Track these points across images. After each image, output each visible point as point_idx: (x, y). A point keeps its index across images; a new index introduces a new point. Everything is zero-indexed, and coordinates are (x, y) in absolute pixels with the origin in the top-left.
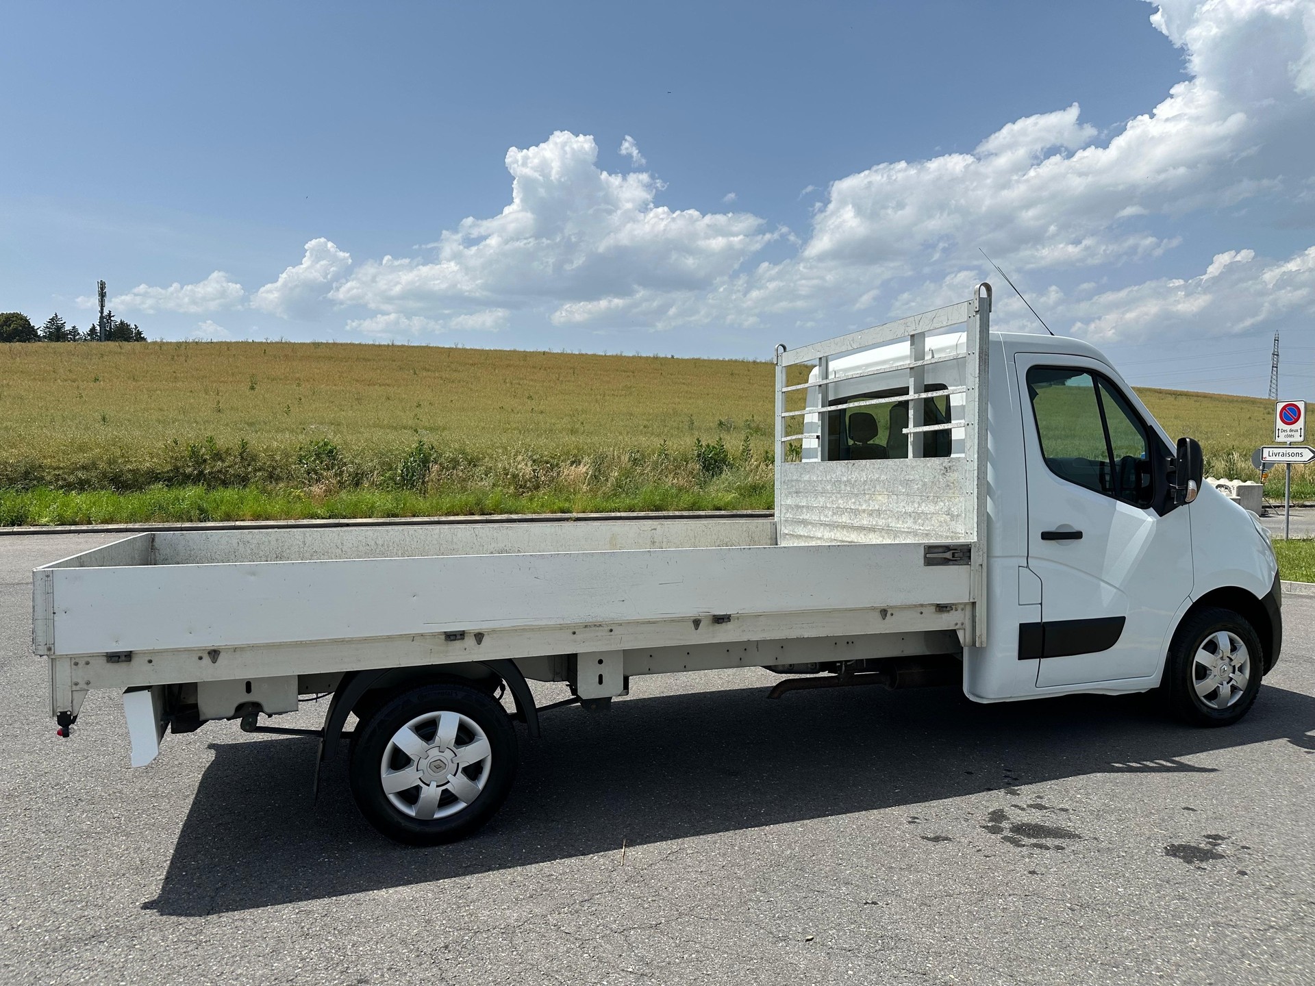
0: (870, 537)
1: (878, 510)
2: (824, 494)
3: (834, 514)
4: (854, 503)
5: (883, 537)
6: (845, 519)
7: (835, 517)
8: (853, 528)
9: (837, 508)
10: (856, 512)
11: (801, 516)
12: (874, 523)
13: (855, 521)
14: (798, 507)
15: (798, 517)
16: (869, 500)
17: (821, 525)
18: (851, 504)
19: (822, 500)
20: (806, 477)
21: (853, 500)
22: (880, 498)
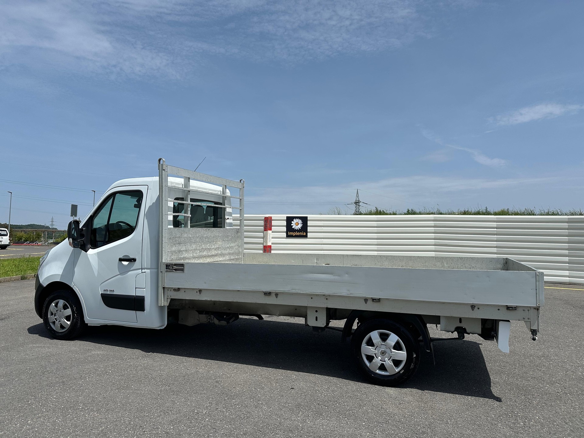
0: (215, 258)
1: (218, 247)
2: (195, 243)
3: (200, 252)
4: (209, 246)
5: (220, 257)
6: (205, 253)
7: (200, 253)
8: (209, 256)
9: (202, 249)
10: (210, 249)
11: (181, 256)
12: (217, 253)
13: (209, 253)
14: (180, 251)
15: (180, 257)
16: (215, 244)
17: (194, 258)
18: (208, 246)
19: (194, 246)
20: (186, 235)
21: (209, 245)
22: (219, 243)
